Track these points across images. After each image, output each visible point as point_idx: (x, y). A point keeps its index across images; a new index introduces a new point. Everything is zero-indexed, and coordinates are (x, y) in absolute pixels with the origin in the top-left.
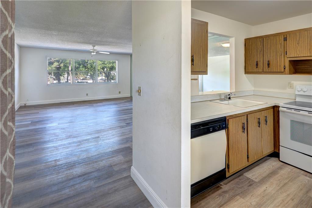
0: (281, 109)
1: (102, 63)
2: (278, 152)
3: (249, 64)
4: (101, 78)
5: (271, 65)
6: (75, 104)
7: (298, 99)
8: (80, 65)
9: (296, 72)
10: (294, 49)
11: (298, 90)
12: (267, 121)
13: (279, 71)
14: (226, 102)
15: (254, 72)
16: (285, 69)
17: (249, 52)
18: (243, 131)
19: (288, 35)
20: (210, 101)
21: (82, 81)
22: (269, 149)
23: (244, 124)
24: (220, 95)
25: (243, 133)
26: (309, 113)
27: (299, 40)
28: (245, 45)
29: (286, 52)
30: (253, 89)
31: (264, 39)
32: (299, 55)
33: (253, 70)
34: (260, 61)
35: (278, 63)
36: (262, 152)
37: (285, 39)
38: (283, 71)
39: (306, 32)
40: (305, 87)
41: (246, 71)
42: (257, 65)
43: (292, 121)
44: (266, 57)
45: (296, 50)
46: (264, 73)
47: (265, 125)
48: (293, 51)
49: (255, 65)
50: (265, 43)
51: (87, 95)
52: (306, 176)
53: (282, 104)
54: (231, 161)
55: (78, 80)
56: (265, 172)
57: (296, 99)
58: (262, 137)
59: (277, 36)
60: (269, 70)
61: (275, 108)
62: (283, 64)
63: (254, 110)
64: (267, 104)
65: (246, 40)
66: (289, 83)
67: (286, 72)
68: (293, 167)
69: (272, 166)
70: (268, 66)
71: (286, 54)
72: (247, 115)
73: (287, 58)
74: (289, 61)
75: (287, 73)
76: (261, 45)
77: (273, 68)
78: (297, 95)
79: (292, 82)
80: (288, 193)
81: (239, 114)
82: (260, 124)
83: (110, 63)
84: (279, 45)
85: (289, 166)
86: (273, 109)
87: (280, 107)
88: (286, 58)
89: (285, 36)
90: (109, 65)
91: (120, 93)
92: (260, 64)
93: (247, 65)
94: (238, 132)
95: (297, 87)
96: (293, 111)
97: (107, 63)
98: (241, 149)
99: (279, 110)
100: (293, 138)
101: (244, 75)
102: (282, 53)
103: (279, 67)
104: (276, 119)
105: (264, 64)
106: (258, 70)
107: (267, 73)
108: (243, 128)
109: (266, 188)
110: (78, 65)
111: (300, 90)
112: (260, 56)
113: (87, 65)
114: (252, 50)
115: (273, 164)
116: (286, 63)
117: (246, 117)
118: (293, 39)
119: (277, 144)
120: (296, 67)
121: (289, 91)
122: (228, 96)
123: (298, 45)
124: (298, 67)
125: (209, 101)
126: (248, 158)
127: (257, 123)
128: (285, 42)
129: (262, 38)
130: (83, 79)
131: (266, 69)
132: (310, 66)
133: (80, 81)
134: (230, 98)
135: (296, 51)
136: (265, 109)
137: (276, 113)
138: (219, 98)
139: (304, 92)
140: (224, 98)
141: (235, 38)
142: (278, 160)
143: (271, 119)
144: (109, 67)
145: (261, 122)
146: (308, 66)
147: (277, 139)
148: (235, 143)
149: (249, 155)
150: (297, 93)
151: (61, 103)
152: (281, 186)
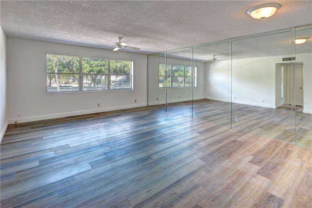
1: (89, 66)
4: (86, 82)
6: (87, 119)
8: (64, 67)
21: (65, 85)
51: (99, 105)
55: (61, 84)
83: (98, 66)
90: (97, 68)
91: (136, 101)
97: (95, 66)
110: (63, 68)
113: (73, 68)
130: (65, 83)
133: (63, 85)
144: (96, 70)
151: (66, 117)
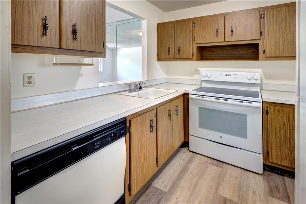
0: (190, 96)
2: (187, 141)
3: (161, 50)
5: (181, 52)
7: (204, 85)
9: (202, 59)
10: (201, 35)
11: (204, 76)
12: (177, 111)
13: (188, 58)
14: (135, 94)
15: (167, 59)
16: (193, 55)
17: (162, 38)
18: (151, 130)
19: (196, 21)
20: (116, 93)
22: (179, 141)
23: (152, 121)
24: (130, 85)
25: (151, 132)
26: (214, 99)
27: (205, 26)
28: (158, 31)
29: (195, 38)
30: (166, 76)
31: (175, 24)
32: (205, 41)
33: (165, 56)
34: (171, 48)
35: (187, 49)
36: (173, 147)
37: (194, 25)
38: (192, 58)
39: (211, 19)
40: (209, 73)
41: (159, 58)
42: (169, 51)
43: (200, 108)
44: (177, 43)
45: (203, 35)
46: (176, 59)
47: (175, 116)
48: (200, 37)
49: (167, 51)
50: (175, 29)
52: (213, 164)
53: (191, 91)
54: (133, 179)
56: (176, 171)
57: (201, 85)
58: (173, 130)
59: (187, 22)
60: (179, 56)
61: (185, 96)
62: (192, 51)
63: (165, 101)
64: (177, 92)
65: (158, 25)
66: (196, 70)
67: (194, 58)
68: (202, 156)
69: (183, 160)
70: (179, 52)
71: (195, 40)
72: (157, 108)
73: (196, 44)
74: (197, 47)
75: (195, 60)
76: (172, 30)
77: (183, 54)
78: (202, 80)
79: (199, 69)
80: (199, 197)
81: (146, 109)
82: (170, 117)
84: (189, 31)
85: (198, 155)
86: (183, 97)
87: (189, 94)
88: (194, 44)
89: (194, 22)
92: (172, 51)
93: (159, 52)
94: (144, 134)
95: (202, 74)
96: (201, 98)
98: (148, 155)
99: (188, 97)
100: (201, 125)
101: (157, 62)
102: (191, 39)
103: (188, 53)
104: (186, 107)
105: (175, 50)
106: (170, 56)
107: (177, 59)
108: (151, 127)
109: (177, 198)
111: (205, 76)
112: (171, 42)
114: (164, 35)
115: (183, 157)
116: (194, 50)
117: (155, 111)
118: (201, 26)
119: (187, 133)
120: (202, 54)
121: (196, 77)
122: (139, 86)
123: (205, 31)
124: (204, 54)
125: (114, 94)
126: (157, 162)
127: (168, 116)
128: (194, 27)
129: (173, 23)
131: (177, 56)
132: (212, 53)
134: (140, 88)
135: (203, 38)
136: (176, 98)
137: (186, 100)
138: (128, 89)
139: (209, 77)
140: (133, 88)
141: (147, 20)
142: (188, 150)
143: (182, 108)
145: (171, 114)
146: (211, 53)
147: (187, 127)
148: (140, 151)
149: (158, 158)
150: (203, 79)
152: (191, 190)
